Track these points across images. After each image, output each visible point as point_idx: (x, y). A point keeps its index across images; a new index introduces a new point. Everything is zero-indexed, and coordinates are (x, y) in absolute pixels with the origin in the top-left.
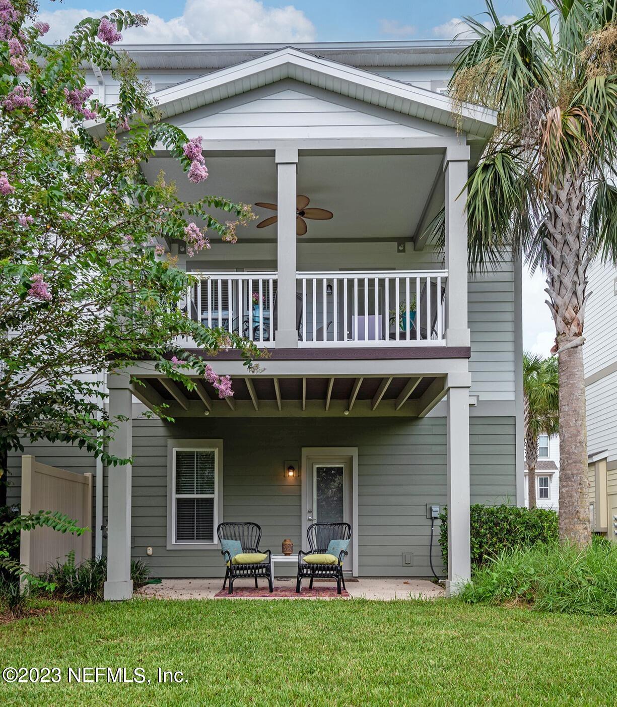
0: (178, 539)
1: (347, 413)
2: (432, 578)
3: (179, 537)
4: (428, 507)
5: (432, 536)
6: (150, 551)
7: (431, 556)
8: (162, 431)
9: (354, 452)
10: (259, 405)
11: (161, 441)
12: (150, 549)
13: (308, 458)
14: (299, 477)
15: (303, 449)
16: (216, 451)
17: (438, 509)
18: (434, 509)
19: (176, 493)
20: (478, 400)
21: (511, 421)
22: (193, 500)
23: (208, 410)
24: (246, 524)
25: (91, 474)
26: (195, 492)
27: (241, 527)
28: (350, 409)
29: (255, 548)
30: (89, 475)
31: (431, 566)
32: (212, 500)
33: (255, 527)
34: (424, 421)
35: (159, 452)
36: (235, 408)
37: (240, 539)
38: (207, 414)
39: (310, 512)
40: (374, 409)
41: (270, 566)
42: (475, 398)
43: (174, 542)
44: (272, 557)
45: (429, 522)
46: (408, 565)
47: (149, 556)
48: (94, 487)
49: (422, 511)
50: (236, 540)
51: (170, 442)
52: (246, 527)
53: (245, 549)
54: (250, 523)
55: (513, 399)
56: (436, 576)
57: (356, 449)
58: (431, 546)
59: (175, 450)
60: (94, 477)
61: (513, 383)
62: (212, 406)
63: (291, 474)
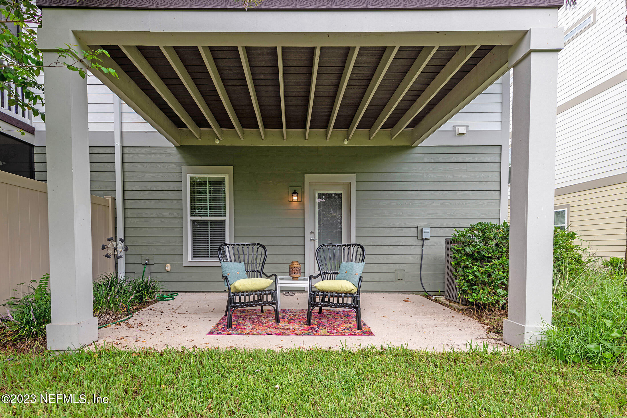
0: (194, 257)
1: (346, 143)
2: (421, 292)
3: (194, 256)
4: (419, 229)
5: (422, 255)
6: (168, 267)
7: (421, 273)
8: (176, 158)
9: (352, 178)
10: (265, 134)
11: (176, 168)
12: (169, 265)
13: (310, 184)
14: (302, 202)
15: (305, 175)
16: (227, 177)
17: (429, 231)
18: (425, 230)
19: (191, 216)
20: (467, 130)
21: (497, 150)
22: (206, 222)
23: (219, 139)
24: (250, 244)
25: (110, 196)
26: (208, 215)
27: (245, 247)
28: (350, 138)
29: (260, 270)
30: (109, 198)
31: (421, 282)
32: (224, 222)
33: (260, 248)
34: (417, 150)
35: (174, 177)
36: (243, 137)
37: (244, 261)
38: (217, 142)
39: (312, 233)
40: (371, 139)
41: (276, 294)
42: (465, 128)
43: (190, 260)
44: (279, 282)
45: (420, 243)
46: (400, 281)
47: (167, 272)
48: (115, 209)
49: (413, 232)
50: (240, 262)
51: (184, 168)
52: (251, 247)
53: (250, 273)
54: (255, 244)
55: (500, 129)
56: (425, 291)
57: (354, 176)
58: (421, 264)
59: (189, 176)
60: (114, 200)
61: (499, 114)
62: (222, 134)
63: (295, 198)
